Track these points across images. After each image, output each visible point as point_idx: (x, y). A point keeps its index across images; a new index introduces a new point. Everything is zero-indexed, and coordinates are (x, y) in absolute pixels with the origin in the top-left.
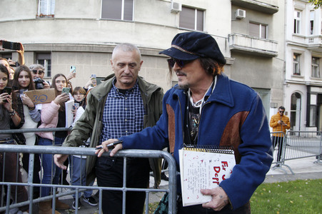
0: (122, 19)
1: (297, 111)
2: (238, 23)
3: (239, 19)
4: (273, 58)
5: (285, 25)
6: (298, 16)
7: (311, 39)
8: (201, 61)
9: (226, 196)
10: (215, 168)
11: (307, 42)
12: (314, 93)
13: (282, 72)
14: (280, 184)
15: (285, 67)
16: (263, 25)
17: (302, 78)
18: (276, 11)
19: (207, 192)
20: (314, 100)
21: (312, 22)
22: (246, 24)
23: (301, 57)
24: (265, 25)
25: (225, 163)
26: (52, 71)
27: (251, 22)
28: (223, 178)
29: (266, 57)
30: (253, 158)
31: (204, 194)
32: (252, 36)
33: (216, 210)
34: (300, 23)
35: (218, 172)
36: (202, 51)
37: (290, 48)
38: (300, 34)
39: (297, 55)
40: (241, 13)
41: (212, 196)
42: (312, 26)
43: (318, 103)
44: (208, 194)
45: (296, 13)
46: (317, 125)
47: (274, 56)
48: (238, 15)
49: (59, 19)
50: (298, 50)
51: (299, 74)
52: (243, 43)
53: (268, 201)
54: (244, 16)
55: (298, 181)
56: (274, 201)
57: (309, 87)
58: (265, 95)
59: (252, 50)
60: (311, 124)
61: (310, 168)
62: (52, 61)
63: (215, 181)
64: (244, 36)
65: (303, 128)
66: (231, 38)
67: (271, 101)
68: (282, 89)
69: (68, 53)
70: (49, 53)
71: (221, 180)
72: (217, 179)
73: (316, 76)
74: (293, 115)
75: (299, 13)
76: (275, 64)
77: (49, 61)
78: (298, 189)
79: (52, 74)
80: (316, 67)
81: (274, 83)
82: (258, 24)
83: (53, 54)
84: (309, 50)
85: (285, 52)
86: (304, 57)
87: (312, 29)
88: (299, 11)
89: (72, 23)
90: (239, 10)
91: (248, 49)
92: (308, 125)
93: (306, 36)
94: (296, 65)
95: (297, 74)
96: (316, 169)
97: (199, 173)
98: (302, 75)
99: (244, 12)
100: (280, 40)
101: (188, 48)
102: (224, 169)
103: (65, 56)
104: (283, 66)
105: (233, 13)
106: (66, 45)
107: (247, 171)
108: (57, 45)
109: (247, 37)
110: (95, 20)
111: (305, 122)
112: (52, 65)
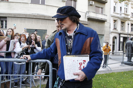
0: (40, 3)
1: (115, 44)
2: (91, 7)
3: (91, 5)
4: (105, 22)
5: (110, 8)
6: (116, 5)
7: (121, 14)
8: (70, 17)
9: (85, 75)
10: (80, 63)
11: (119, 16)
12: (122, 37)
13: (109, 28)
14: (105, 74)
15: (110, 26)
16: (101, 8)
17: (117, 30)
18: (107, 2)
19: (76, 74)
20: (122, 40)
21: (121, 7)
22: (94, 7)
23: (117, 21)
24: (102, 8)
25: (85, 61)
26: (7, 26)
27: (96, 7)
28: (83, 67)
29: (102, 22)
30: (96, 58)
31: (74, 75)
32: (97, 12)
33: (80, 81)
34: (116, 8)
35: (81, 65)
36: (69, 13)
37: (112, 18)
38: (116, 12)
39: (115, 21)
40: (92, 3)
41: (78, 75)
42: (121, 9)
43: (123, 41)
44: (77, 75)
45: (115, 3)
46: (123, 50)
47: (106, 21)
48: (91, 3)
49: (11, 2)
50: (116, 19)
51: (116, 29)
52: (93, 15)
53: (99, 81)
54: (93, 4)
55: (112, 73)
56: (102, 81)
57: (120, 34)
58: (102, 37)
59: (97, 18)
60: (121, 50)
61: (118, 67)
62: (7, 21)
63: (80, 69)
64: (93, 12)
65: (117, 51)
66: (88, 13)
67: (104, 40)
68: (109, 35)
69: (15, 18)
70: (6, 17)
71: (82, 68)
72: (81, 68)
73: (122, 30)
74: (114, 46)
75: (116, 4)
76: (106, 24)
77: (6, 21)
78: (112, 76)
79: (7, 27)
80: (122, 26)
81: (106, 32)
82: (99, 7)
83: (8, 18)
84: (120, 19)
85: (110, 20)
86: (118, 22)
87: (121, 10)
88: (116, 3)
89: (17, 4)
90: (91, 1)
91: (95, 18)
92: (119, 50)
93: (119, 13)
94: (115, 25)
95: (115, 29)
96: (120, 68)
97: (72, 66)
98: (117, 29)
99: (93, 2)
100: (108, 14)
101: (63, 13)
102: (84, 64)
103: (14, 19)
104: (109, 25)
105: (89, 2)
106: (14, 14)
107: (94, 64)
108: (10, 14)
109: (94, 13)
110: (28, 3)
111: (118, 49)
112: (7, 23)
